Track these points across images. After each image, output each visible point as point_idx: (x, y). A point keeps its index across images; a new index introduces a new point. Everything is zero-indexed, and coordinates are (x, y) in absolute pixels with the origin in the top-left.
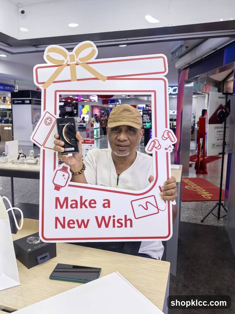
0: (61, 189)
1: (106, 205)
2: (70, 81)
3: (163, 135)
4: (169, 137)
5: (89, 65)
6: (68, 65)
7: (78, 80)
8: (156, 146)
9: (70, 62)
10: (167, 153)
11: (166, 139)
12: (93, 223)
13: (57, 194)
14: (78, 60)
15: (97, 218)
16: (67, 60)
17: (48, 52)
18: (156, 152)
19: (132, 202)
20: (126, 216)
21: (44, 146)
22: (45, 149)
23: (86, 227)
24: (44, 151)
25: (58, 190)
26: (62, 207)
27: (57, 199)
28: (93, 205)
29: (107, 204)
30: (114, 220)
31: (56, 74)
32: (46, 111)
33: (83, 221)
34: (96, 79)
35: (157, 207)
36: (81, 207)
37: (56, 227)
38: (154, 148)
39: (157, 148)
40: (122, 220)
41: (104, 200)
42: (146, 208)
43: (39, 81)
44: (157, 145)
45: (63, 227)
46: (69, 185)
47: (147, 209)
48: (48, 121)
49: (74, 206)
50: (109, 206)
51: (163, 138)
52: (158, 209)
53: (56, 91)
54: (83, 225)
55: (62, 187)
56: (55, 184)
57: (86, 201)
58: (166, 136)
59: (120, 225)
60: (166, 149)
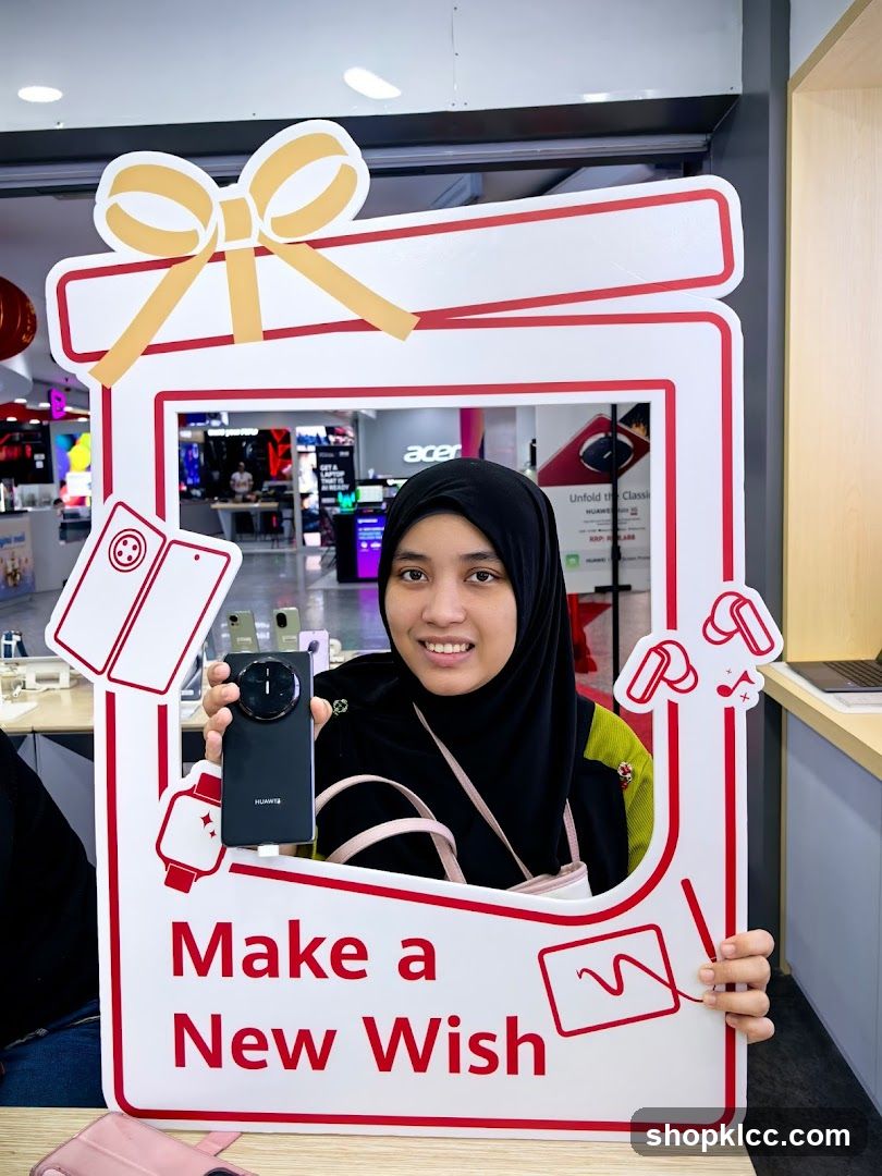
0: (194, 885)
1: (417, 967)
2: (227, 340)
3: (711, 619)
4: (742, 628)
5: (324, 252)
6: (218, 257)
7: (269, 335)
8: (671, 674)
9: (228, 239)
10: (730, 714)
11: (723, 637)
12: (352, 1050)
13: (179, 905)
14: (264, 231)
15: (369, 1023)
16: (211, 233)
17: (113, 192)
18: (673, 709)
19: (546, 957)
20: (512, 1023)
21: (113, 675)
22: (113, 687)
23: (319, 1063)
24: (110, 698)
25: (185, 888)
26: (202, 968)
27: (181, 931)
28: (348, 965)
29: (421, 961)
30: (454, 1040)
31: (159, 307)
32: (112, 500)
33: (304, 1037)
34: (361, 325)
35: (671, 985)
36: (295, 973)
37: (180, 1061)
38: (663, 684)
39: (678, 686)
40: (492, 1037)
41: (406, 943)
42: (614, 986)
43: (77, 348)
44: (676, 670)
45: (214, 1059)
46: (236, 868)
47: (618, 991)
48: (127, 551)
49: (260, 964)
50: (429, 973)
51: (710, 630)
52: (676, 993)
53: (161, 398)
54: (304, 1054)
55: (201, 874)
56: (166, 861)
57: (317, 942)
58: (725, 622)
59: (483, 1062)
60: (724, 691)
